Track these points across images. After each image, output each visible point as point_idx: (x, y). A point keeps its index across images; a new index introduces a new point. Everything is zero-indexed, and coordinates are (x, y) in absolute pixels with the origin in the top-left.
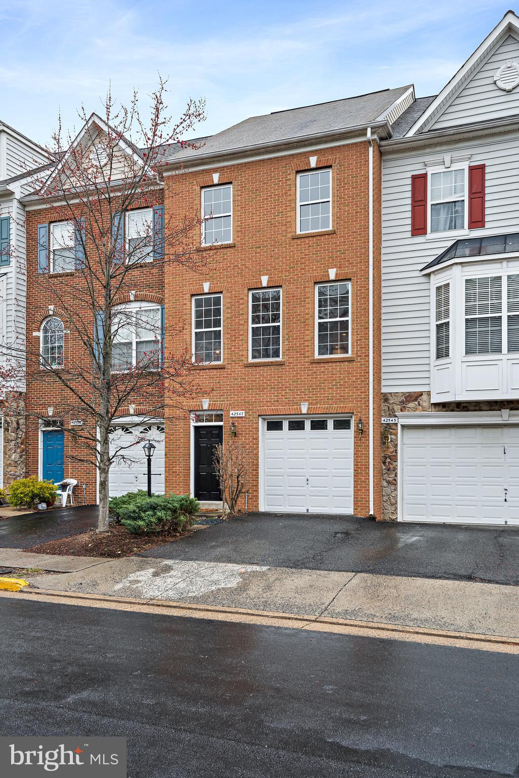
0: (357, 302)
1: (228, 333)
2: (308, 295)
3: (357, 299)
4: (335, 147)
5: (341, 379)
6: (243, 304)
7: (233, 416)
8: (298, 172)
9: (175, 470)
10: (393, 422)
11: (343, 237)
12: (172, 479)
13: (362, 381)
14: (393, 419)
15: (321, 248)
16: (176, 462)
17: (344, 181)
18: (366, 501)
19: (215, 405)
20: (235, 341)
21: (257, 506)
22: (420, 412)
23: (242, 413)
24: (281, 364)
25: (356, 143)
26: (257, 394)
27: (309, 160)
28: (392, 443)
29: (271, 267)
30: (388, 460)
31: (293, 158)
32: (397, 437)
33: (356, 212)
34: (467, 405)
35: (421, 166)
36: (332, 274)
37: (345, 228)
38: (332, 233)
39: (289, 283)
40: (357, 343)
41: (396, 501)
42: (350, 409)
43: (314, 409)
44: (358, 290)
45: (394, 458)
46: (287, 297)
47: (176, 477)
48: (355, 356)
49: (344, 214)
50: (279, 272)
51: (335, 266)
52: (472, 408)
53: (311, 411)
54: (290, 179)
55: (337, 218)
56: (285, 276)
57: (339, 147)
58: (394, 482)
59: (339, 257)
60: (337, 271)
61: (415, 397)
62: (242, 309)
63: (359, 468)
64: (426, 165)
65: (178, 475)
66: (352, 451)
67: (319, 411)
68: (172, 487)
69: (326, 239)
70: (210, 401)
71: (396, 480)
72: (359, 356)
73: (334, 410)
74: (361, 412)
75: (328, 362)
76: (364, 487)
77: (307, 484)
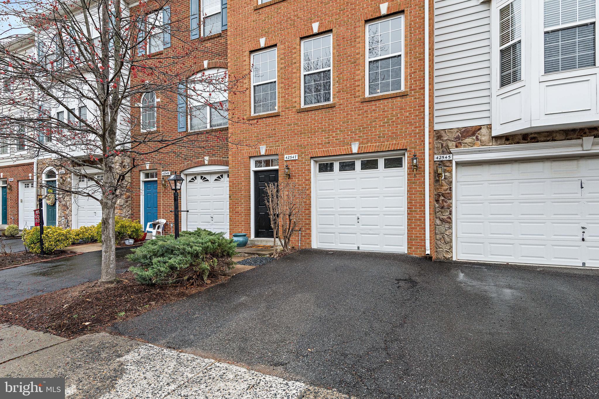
1: (282, 83)
5: (394, 116)
7: (287, 159)
9: (238, 210)
10: (447, 159)
12: (235, 219)
13: (417, 116)
14: (448, 156)
16: (238, 203)
18: (422, 240)
19: (271, 150)
20: (289, 89)
21: (310, 243)
22: (479, 146)
23: (295, 156)
24: (332, 107)
26: (309, 138)
28: (447, 180)
29: (322, 13)
30: (442, 198)
32: (452, 174)
34: (536, 136)
36: (384, 9)
40: (411, 76)
41: (451, 240)
42: (403, 146)
43: (365, 148)
45: (448, 196)
47: (238, 217)
48: (409, 90)
50: (329, 16)
51: (387, 1)
52: (542, 139)
53: (362, 150)
56: (336, 20)
58: (449, 220)
60: (389, 4)
61: (473, 132)
62: (295, 58)
63: (413, 205)
65: (240, 215)
66: (405, 188)
67: (369, 150)
68: (236, 225)
70: (267, 147)
71: (450, 218)
72: (413, 90)
73: (386, 148)
74: (415, 148)
75: (379, 100)
76: (419, 225)
77: (358, 222)
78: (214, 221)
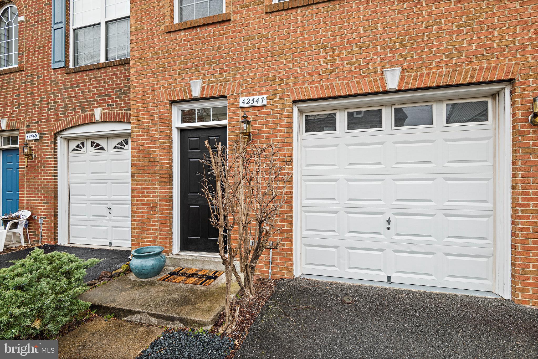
7: (245, 105)
9: (148, 201)
12: (143, 217)
16: (148, 188)
19: (212, 88)
21: (290, 269)
23: (262, 100)
26: (290, 62)
42: (508, 72)
43: (415, 79)
47: (148, 213)
53: (407, 83)
65: (152, 209)
67: (426, 82)
68: (143, 229)
70: (204, 83)
73: (465, 77)
77: (388, 228)
78: (113, 214)
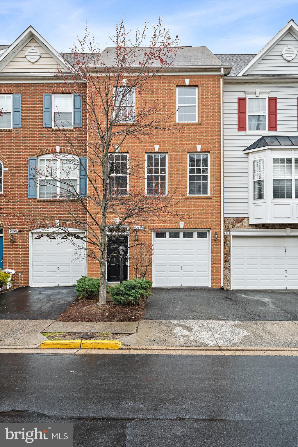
0: (213, 165)
1: (132, 178)
2: (184, 159)
3: (213, 163)
4: (200, 75)
5: (204, 209)
6: (142, 161)
7: (135, 229)
8: (177, 86)
10: (228, 234)
11: (205, 127)
12: (93, 269)
13: (216, 211)
14: (229, 232)
15: (192, 132)
17: (205, 96)
18: (219, 279)
20: (137, 183)
22: (243, 228)
23: (142, 227)
24: (166, 199)
25: (213, 75)
26: (151, 216)
27: (184, 80)
28: (228, 246)
29: (160, 140)
31: (174, 77)
32: (230, 242)
33: (213, 114)
34: (268, 225)
35: (243, 93)
36: (199, 148)
37: (206, 122)
38: (198, 125)
39: (172, 151)
40: (213, 188)
41: (230, 278)
42: (210, 226)
43: (188, 226)
44: (214, 159)
45: (229, 254)
46: (171, 159)
48: (212, 196)
49: (206, 115)
50: (165, 143)
51: (200, 144)
52: (271, 227)
53: (186, 227)
54: (173, 90)
55: (201, 116)
56: (170, 147)
57: (203, 75)
58: (229, 268)
59: (203, 138)
60: (201, 146)
61: (240, 220)
62: (142, 164)
63: (215, 260)
64: (246, 93)
65: (97, 265)
66: (209, 250)
67: (190, 227)
68: (93, 273)
69: (195, 127)
71: (230, 267)
72: (214, 196)
73: (200, 227)
74: (216, 228)
75: (196, 199)
76: (217, 271)
77: (181, 270)
78: (60, 270)
